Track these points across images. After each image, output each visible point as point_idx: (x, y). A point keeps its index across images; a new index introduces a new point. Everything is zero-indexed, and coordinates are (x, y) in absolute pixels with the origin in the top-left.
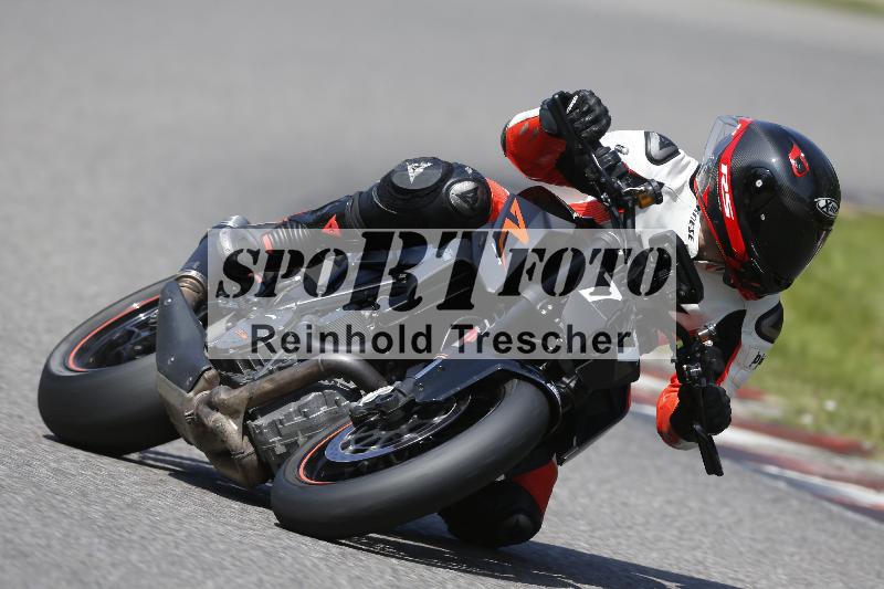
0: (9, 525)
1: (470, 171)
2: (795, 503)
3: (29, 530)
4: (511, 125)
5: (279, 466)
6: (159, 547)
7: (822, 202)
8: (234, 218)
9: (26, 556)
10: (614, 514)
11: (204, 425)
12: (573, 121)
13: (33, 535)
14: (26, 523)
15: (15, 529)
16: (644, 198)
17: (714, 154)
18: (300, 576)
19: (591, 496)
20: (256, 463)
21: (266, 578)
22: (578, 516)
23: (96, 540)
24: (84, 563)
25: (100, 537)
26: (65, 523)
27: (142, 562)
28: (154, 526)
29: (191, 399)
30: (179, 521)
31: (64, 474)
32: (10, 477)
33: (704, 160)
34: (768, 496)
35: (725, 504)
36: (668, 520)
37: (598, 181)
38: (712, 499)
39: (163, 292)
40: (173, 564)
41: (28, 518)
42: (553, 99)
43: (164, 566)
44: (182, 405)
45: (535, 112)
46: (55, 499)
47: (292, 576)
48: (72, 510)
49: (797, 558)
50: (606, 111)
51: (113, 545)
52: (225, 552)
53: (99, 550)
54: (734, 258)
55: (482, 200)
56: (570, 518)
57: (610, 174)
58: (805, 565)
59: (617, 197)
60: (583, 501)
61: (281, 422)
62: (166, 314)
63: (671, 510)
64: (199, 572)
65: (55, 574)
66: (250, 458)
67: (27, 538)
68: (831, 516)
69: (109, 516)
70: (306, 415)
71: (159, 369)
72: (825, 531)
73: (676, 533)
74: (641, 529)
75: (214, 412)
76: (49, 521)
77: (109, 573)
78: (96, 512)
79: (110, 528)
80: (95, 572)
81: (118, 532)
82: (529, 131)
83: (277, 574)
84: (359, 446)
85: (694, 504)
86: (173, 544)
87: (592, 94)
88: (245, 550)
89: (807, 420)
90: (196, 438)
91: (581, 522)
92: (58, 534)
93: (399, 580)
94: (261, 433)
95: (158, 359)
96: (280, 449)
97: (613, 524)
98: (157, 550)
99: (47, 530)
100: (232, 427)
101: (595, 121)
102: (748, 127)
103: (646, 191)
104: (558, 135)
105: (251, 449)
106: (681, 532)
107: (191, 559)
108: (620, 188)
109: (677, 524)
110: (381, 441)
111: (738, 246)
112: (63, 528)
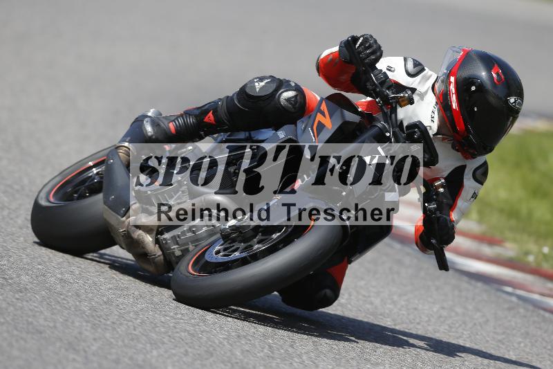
0: (30, 313)
1: (293, 85)
2: (522, 311)
3: (43, 317)
4: (322, 56)
5: (177, 263)
6: (124, 329)
7: (512, 100)
8: (152, 110)
9: (41, 333)
10: (409, 314)
11: (132, 238)
12: (360, 53)
13: (45, 320)
14: (42, 312)
15: (34, 316)
16: (403, 101)
17: (447, 69)
18: (211, 349)
19: (394, 303)
20: (162, 261)
21: (190, 350)
22: (386, 316)
23: (84, 324)
24: (76, 338)
25: (87, 322)
26: (66, 312)
27: (113, 338)
28: (121, 316)
29: (124, 222)
30: (137, 313)
31: (65, 282)
32: (32, 283)
33: (440, 74)
34: (506, 306)
35: (478, 310)
36: (442, 319)
37: (374, 90)
38: (470, 307)
39: (108, 155)
40: (132, 340)
41: (42, 309)
42: (348, 40)
43: (126, 341)
44: (118, 225)
45: (336, 49)
46: (60, 297)
47: (205, 349)
48: (70, 304)
49: (522, 345)
50: (380, 47)
51: (95, 327)
52: (165, 333)
53: (86, 330)
54: (458, 133)
55: (301, 102)
56: (381, 317)
57: (382, 87)
58: (527, 350)
59: (386, 100)
60: (388, 306)
61: (179, 236)
62: (110, 169)
63: (445, 313)
64: (149, 345)
65: (58, 344)
66: (159, 258)
67: (42, 321)
68: (544, 320)
69: (93, 309)
70: (194, 232)
71: (105, 203)
72: (540, 329)
73: (447, 327)
74: (425, 325)
75: (138, 230)
76: (55, 311)
77: (92, 345)
78: (85, 306)
79: (93, 316)
80: (83, 344)
81: (98, 319)
82: (332, 60)
83: (197, 347)
84: (226, 253)
85: (459, 310)
86: (132, 327)
87: (371, 36)
88: (177, 332)
89: (531, 258)
90: (127, 245)
91: (388, 319)
92: (61, 320)
93: (272, 353)
94: (166, 243)
95: (104, 197)
96: (178, 253)
97: (407, 321)
98: (122, 331)
99: (53, 316)
100: (149, 239)
101: (373, 53)
102: (467, 54)
103: (404, 97)
104: (350, 62)
105: (160, 253)
106: (450, 327)
107: (144, 337)
108: (388, 95)
109: (448, 322)
110: (240, 249)
111: (460, 126)
112: (65, 316)
